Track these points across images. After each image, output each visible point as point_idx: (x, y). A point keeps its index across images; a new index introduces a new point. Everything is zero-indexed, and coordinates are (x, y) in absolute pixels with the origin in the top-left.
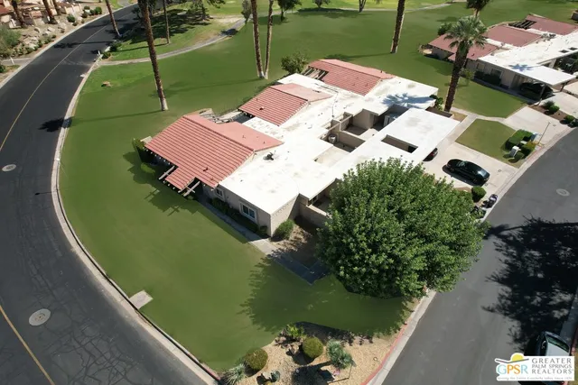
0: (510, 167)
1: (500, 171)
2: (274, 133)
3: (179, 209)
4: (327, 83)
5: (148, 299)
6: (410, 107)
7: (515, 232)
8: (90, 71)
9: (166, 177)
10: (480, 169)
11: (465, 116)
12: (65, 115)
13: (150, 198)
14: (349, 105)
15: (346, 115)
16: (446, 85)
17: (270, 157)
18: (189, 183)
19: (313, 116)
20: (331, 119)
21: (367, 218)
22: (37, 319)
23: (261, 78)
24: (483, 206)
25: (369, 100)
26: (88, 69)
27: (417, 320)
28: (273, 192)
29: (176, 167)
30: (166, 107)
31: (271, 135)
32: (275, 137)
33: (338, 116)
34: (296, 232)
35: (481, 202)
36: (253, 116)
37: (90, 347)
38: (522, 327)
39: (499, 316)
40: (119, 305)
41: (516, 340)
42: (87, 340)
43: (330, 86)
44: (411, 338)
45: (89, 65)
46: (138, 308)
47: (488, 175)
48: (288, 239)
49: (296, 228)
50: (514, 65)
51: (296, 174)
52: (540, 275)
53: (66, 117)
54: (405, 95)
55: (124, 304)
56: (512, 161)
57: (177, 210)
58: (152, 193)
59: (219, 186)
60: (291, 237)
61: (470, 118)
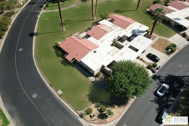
0: (167, 56)
1: (163, 57)
2: (97, 43)
3: (69, 66)
4: (114, 24)
5: (62, 92)
6: (139, 34)
7: (163, 78)
8: (40, 15)
9: (65, 56)
10: (157, 57)
11: (156, 37)
12: (34, 31)
13: (61, 62)
14: (120, 33)
15: (119, 37)
16: (152, 24)
17: (95, 52)
18: (72, 59)
19: (108, 37)
20: (114, 38)
21: (120, 78)
22: (35, 96)
23: (93, 19)
24: (156, 69)
25: (127, 31)
26: (39, 13)
27: (132, 103)
28: (95, 64)
29: (68, 54)
30: (64, 30)
31: (96, 44)
32: (97, 44)
33: (116, 37)
34: (102, 75)
35: (156, 68)
36: (91, 36)
37: (48, 104)
38: (159, 106)
39: (154, 103)
40: (54, 94)
41: (157, 110)
42: (47, 103)
43: (115, 25)
44: (129, 108)
45: (39, 12)
46: (59, 95)
47: (159, 59)
48: (99, 77)
49: (102, 74)
50: (176, 18)
51: (102, 58)
52: (167, 92)
53: (35, 32)
54: (138, 30)
55: (56, 94)
56: (168, 54)
57: (68, 66)
58: (61, 60)
59: (80, 61)
60: (100, 77)
61: (158, 37)
